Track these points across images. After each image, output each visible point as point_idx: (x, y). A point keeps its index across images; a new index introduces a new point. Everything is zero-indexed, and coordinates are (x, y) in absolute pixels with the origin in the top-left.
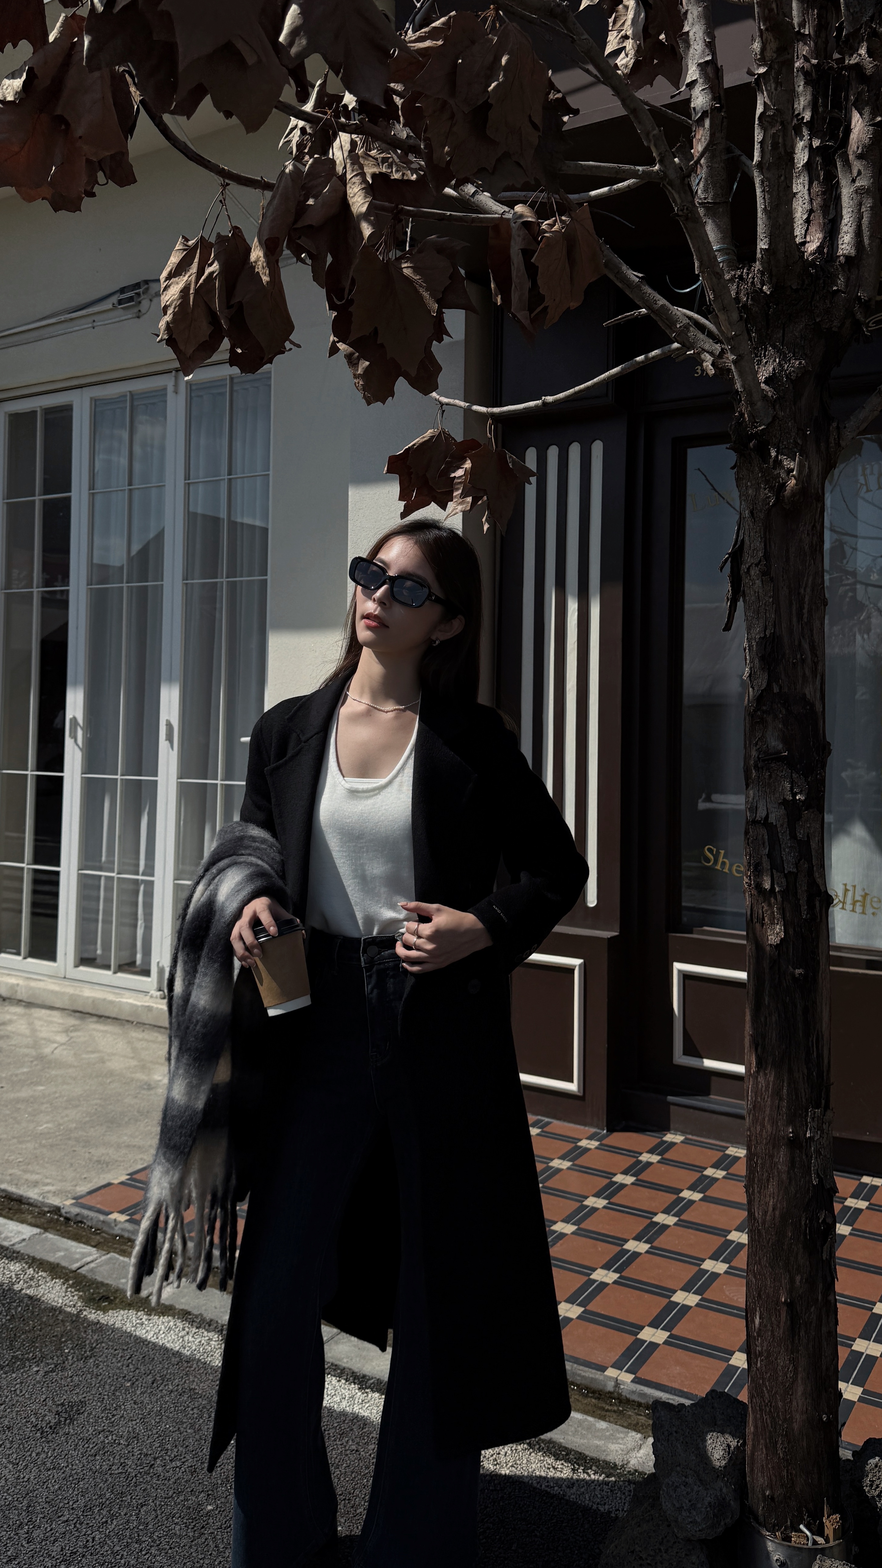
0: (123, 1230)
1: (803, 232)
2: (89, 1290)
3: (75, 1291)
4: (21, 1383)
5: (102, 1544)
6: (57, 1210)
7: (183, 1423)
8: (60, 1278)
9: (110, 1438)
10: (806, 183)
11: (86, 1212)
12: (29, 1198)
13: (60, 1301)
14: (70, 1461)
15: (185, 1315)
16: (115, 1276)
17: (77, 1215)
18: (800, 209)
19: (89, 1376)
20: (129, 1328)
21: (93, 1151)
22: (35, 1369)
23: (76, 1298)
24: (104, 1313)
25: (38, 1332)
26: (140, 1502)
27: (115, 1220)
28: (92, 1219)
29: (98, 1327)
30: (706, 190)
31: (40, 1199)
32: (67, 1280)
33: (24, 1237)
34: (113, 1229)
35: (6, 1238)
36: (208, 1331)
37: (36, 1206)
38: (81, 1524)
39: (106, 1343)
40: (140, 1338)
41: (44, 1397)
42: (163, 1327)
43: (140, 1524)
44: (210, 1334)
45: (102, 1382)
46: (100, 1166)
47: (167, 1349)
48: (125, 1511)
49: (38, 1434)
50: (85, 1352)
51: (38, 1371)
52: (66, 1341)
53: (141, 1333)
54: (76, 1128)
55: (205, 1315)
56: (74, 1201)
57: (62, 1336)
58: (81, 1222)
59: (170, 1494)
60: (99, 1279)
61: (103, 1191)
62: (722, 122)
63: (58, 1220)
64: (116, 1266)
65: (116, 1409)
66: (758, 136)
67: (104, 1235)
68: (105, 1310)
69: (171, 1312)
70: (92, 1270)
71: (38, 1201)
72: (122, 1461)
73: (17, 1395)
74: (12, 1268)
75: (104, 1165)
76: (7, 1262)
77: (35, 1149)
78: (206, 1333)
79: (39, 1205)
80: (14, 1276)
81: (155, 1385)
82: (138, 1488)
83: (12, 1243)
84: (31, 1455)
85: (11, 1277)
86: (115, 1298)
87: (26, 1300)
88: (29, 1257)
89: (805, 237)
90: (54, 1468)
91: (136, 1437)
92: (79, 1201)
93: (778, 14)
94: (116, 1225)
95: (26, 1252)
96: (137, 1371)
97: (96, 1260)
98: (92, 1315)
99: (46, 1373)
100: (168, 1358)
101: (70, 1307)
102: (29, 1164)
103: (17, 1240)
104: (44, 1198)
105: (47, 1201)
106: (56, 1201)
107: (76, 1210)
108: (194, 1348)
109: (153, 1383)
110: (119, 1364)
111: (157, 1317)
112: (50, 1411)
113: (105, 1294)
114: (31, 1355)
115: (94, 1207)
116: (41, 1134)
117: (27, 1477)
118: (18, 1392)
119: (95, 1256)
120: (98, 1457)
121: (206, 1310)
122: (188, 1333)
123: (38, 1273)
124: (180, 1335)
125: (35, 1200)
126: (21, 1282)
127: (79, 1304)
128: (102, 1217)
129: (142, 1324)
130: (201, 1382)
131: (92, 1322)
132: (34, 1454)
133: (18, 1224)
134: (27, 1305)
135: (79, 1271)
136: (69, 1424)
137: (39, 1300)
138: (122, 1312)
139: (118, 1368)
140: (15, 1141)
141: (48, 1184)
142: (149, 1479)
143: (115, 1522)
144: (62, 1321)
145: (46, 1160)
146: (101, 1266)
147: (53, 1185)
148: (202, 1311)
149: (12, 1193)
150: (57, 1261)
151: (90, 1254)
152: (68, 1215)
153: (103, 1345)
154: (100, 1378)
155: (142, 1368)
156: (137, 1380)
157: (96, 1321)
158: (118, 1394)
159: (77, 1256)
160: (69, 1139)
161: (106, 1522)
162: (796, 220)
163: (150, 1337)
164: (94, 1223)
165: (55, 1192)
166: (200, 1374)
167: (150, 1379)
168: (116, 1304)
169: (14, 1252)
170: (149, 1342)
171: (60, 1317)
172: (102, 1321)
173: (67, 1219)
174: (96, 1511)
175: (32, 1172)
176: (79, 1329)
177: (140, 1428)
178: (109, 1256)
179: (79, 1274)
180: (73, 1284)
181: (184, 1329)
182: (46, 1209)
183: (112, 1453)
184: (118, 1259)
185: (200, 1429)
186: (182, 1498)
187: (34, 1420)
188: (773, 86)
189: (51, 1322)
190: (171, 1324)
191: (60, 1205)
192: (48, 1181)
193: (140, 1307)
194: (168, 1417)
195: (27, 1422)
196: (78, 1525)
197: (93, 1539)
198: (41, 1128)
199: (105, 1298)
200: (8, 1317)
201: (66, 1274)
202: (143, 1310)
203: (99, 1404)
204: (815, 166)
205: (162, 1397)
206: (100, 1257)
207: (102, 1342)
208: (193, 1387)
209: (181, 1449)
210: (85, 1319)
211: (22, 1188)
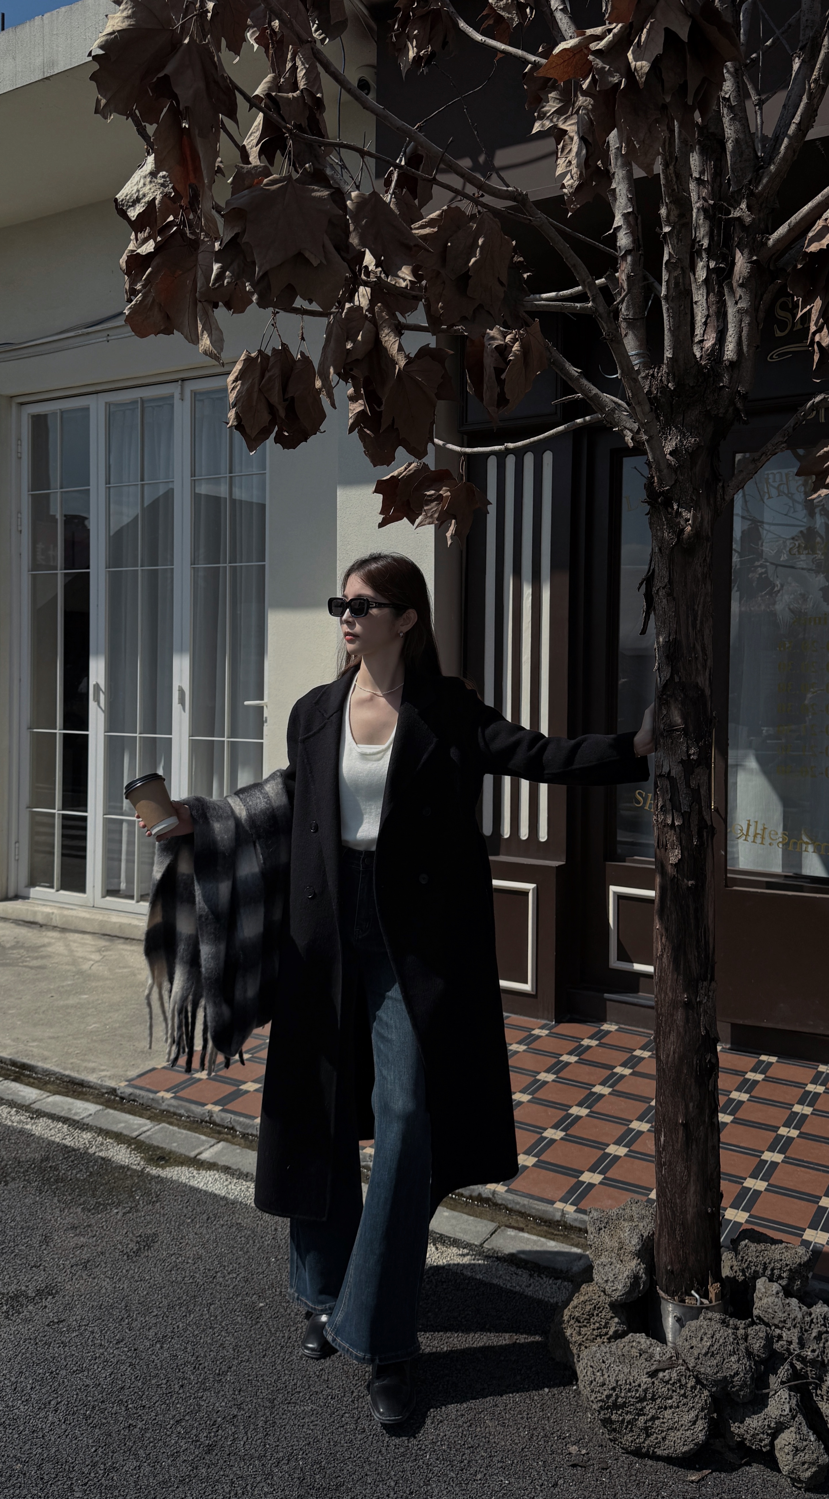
0: (169, 1105)
1: (702, 332)
2: (148, 1153)
3: (138, 1153)
4: (106, 1221)
5: (185, 1330)
6: (113, 1091)
7: (234, 1247)
8: (125, 1144)
9: (180, 1259)
10: (705, 294)
11: (138, 1092)
12: (89, 1082)
13: (127, 1161)
14: (152, 1275)
15: (226, 1170)
16: (167, 1141)
17: (131, 1094)
18: (700, 314)
19: (158, 1216)
20: (183, 1179)
21: (136, 1044)
22: (116, 1211)
23: (139, 1158)
24: (163, 1169)
25: (113, 1184)
26: (209, 1302)
27: (163, 1097)
28: (143, 1097)
29: (160, 1180)
30: (627, 309)
31: (99, 1082)
32: (130, 1145)
33: (90, 1112)
34: (161, 1105)
35: (76, 1114)
36: (246, 1181)
37: (95, 1089)
38: (167, 1317)
39: (168, 1192)
40: (194, 1187)
41: (125, 1231)
42: (210, 1179)
43: (211, 1316)
44: (248, 1183)
45: (169, 1220)
46: (144, 1055)
47: (215, 1195)
48: (199, 1308)
49: (125, 1257)
50: (152, 1198)
51: (117, 1213)
52: (136, 1191)
53: (193, 1183)
54: (119, 1027)
55: (242, 1170)
56: (127, 1083)
57: (132, 1187)
58: (134, 1101)
59: (231, 1296)
60: (155, 1144)
61: (149, 1075)
62: (640, 259)
63: (114, 1099)
64: (168, 1134)
65: (182, 1239)
66: (665, 276)
67: (153, 1110)
68: (163, 1167)
69: (215, 1168)
70: (148, 1137)
71: (97, 1084)
72: (192, 1274)
73: (105, 1230)
74: (84, 1136)
75: (148, 1055)
76: (80, 1132)
77: (88, 1043)
78: (244, 1183)
79: (98, 1087)
80: (87, 1143)
81: (209, 1221)
82: (206, 1293)
83: (81, 1117)
84: (121, 1272)
85: (85, 1143)
86: (170, 1158)
87: (100, 1161)
88: (97, 1128)
89: (703, 336)
90: (141, 1280)
91: (200, 1258)
92: (132, 1083)
93: (678, 192)
94: (163, 1102)
95: (94, 1124)
96: (195, 1211)
97: (151, 1129)
98: (154, 1171)
99: (125, 1214)
100: (217, 1201)
101: (135, 1165)
102: (85, 1055)
103: (85, 1115)
104: (102, 1081)
105: (104, 1084)
106: (112, 1084)
107: (130, 1090)
108: (236, 1193)
109: (208, 1220)
110: (180, 1207)
111: (204, 1172)
112: (131, 1240)
113: (161, 1155)
114: (110, 1201)
115: (145, 1088)
116: (91, 1032)
117: (122, 1287)
118: (105, 1227)
119: (150, 1126)
120: (173, 1272)
121: (242, 1165)
122: (230, 1183)
123: (106, 1140)
124: (225, 1184)
125: (95, 1083)
126: (94, 1147)
127: (142, 1163)
128: (151, 1096)
129: (194, 1177)
130: (245, 1218)
131: (154, 1176)
132: (124, 1271)
133: (83, 1102)
134: (101, 1164)
135: (138, 1138)
136: (148, 1249)
137: (110, 1160)
138: (177, 1168)
139: (180, 1209)
140: (70, 1037)
141: (103, 1070)
142: (213, 1286)
143: (192, 1316)
144: (130, 1176)
145: (99, 1051)
146: (156, 1133)
147: (108, 1071)
148: (240, 1166)
149: (75, 1078)
150: (120, 1131)
151: (145, 1125)
152: (123, 1095)
153: (166, 1193)
154: (166, 1217)
155: (198, 1209)
156: (195, 1218)
157: (157, 1175)
158: (181, 1227)
159: (136, 1127)
160: (115, 1035)
161: (186, 1316)
162: (697, 322)
163: (201, 1186)
164: (145, 1101)
165: (110, 1077)
166: (243, 1213)
167: (205, 1217)
168: (171, 1163)
169: (84, 1124)
170: (201, 1190)
171: (129, 1173)
172: (162, 1175)
173: (122, 1098)
174: (177, 1308)
175: (89, 1061)
176: (145, 1182)
177: (202, 1252)
178: (161, 1126)
179: (138, 1140)
180: (135, 1148)
181: (227, 1180)
182: (104, 1091)
183: (183, 1269)
184: (169, 1128)
185: (248, 1252)
186: (240, 1298)
187: (120, 1247)
188: (676, 241)
189: (122, 1176)
190: (217, 1176)
191: (116, 1087)
192: (103, 1068)
193: (190, 1164)
194: (222, 1243)
195: (115, 1249)
196: (165, 1318)
197: (178, 1327)
198: (90, 1028)
199: (162, 1158)
200: (88, 1174)
201: (129, 1141)
202: (194, 1166)
203: (168, 1235)
204: (711, 281)
205: (216, 1229)
206: (154, 1127)
207: (164, 1191)
208: (239, 1222)
209: (235, 1265)
210: (148, 1174)
211: (83, 1074)
